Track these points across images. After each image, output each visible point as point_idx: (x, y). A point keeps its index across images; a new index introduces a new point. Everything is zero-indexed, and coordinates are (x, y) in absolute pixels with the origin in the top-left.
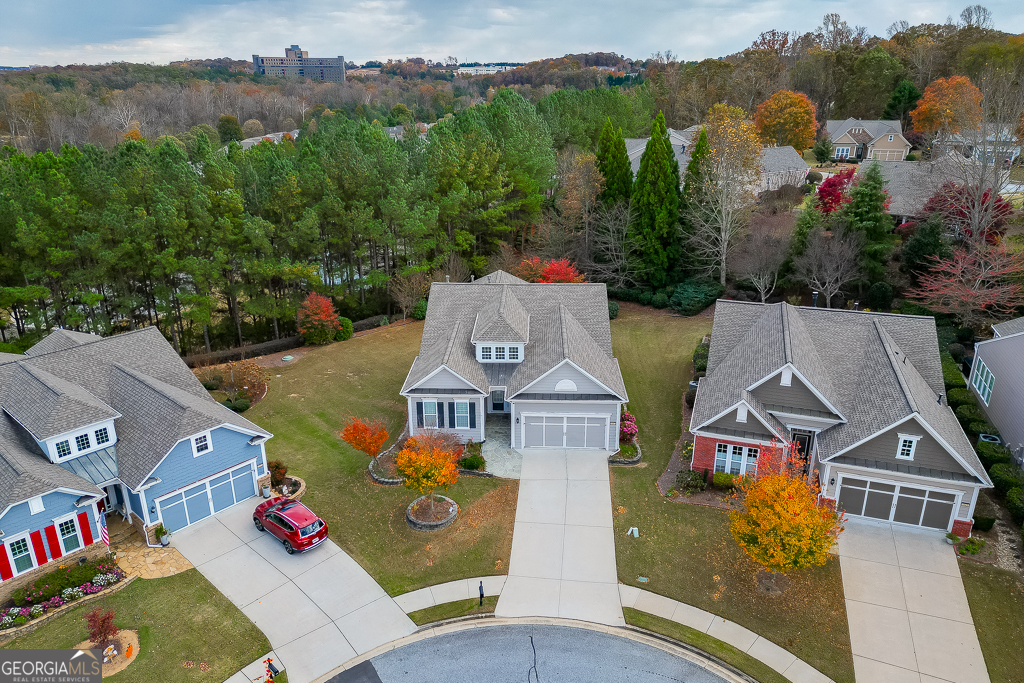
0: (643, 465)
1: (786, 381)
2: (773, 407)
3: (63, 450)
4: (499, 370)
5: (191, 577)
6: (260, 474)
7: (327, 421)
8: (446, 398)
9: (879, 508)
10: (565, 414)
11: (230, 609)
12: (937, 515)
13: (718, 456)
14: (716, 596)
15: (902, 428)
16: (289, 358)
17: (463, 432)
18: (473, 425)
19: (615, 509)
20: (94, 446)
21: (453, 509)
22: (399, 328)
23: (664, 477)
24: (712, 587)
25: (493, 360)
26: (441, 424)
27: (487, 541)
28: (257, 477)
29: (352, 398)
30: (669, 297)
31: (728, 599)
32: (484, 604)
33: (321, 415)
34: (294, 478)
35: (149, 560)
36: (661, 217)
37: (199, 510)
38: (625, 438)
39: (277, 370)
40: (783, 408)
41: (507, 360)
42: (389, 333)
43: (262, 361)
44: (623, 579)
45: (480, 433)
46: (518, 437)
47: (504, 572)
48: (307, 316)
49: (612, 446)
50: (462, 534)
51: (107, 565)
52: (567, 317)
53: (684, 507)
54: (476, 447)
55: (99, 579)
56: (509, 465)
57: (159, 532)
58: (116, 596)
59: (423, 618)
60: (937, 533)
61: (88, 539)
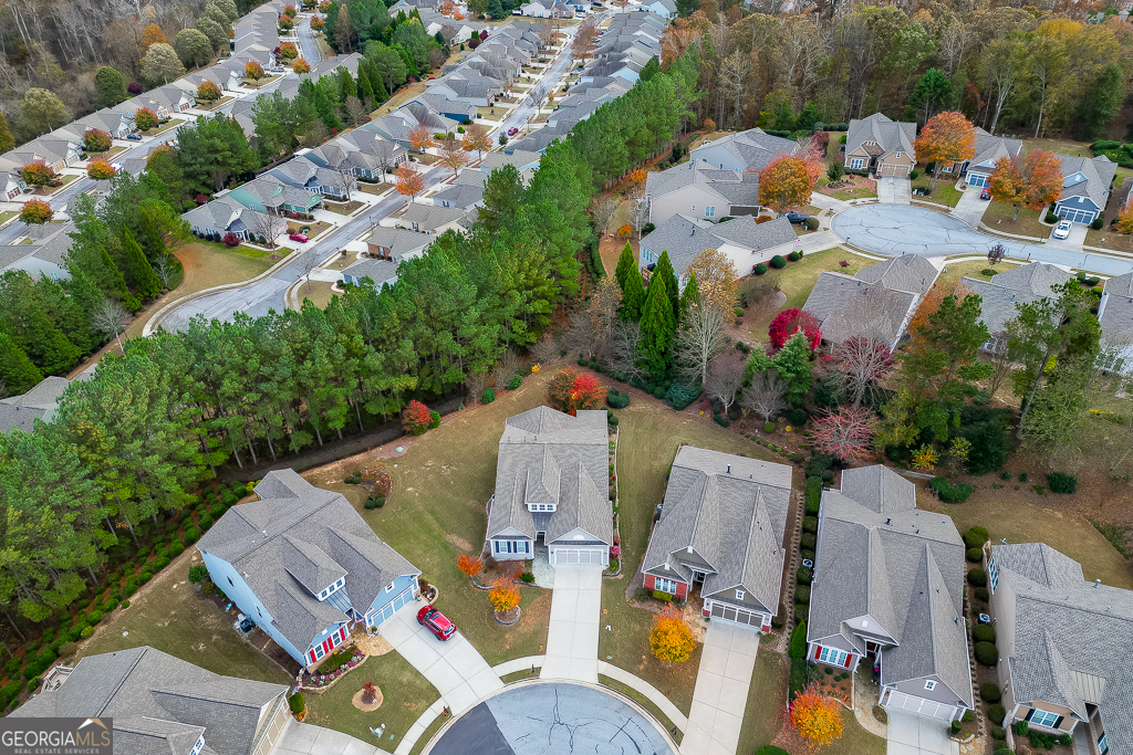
0: (621, 577)
1: (690, 550)
2: (684, 561)
3: (324, 594)
4: (542, 517)
5: (393, 655)
6: (415, 589)
7: (437, 519)
8: (512, 542)
9: (730, 615)
10: (579, 549)
11: (418, 674)
12: (756, 621)
13: (656, 582)
14: (642, 667)
15: (737, 588)
16: (400, 449)
17: (521, 555)
18: (527, 551)
19: (601, 611)
20: (336, 588)
21: (518, 614)
22: (473, 413)
23: (630, 588)
24: (641, 662)
25: (538, 510)
26: (509, 551)
27: (536, 633)
28: (414, 591)
29: (450, 496)
30: (666, 390)
31: (646, 670)
32: (534, 672)
33: (432, 513)
34: (432, 586)
35: (372, 644)
36: (660, 340)
37: (389, 613)
38: (612, 557)
39: (394, 460)
40: (689, 562)
41: (546, 510)
42: (466, 418)
43: (382, 452)
44: (601, 657)
45: (531, 555)
46: (553, 561)
47: (544, 653)
48: (411, 420)
49: (605, 562)
50: (522, 629)
51: (354, 651)
52: (583, 475)
53: (636, 610)
54: (529, 562)
55: (354, 659)
56: (548, 578)
57: (374, 629)
58: (362, 666)
59: (508, 679)
60: (756, 629)
61: (343, 638)
